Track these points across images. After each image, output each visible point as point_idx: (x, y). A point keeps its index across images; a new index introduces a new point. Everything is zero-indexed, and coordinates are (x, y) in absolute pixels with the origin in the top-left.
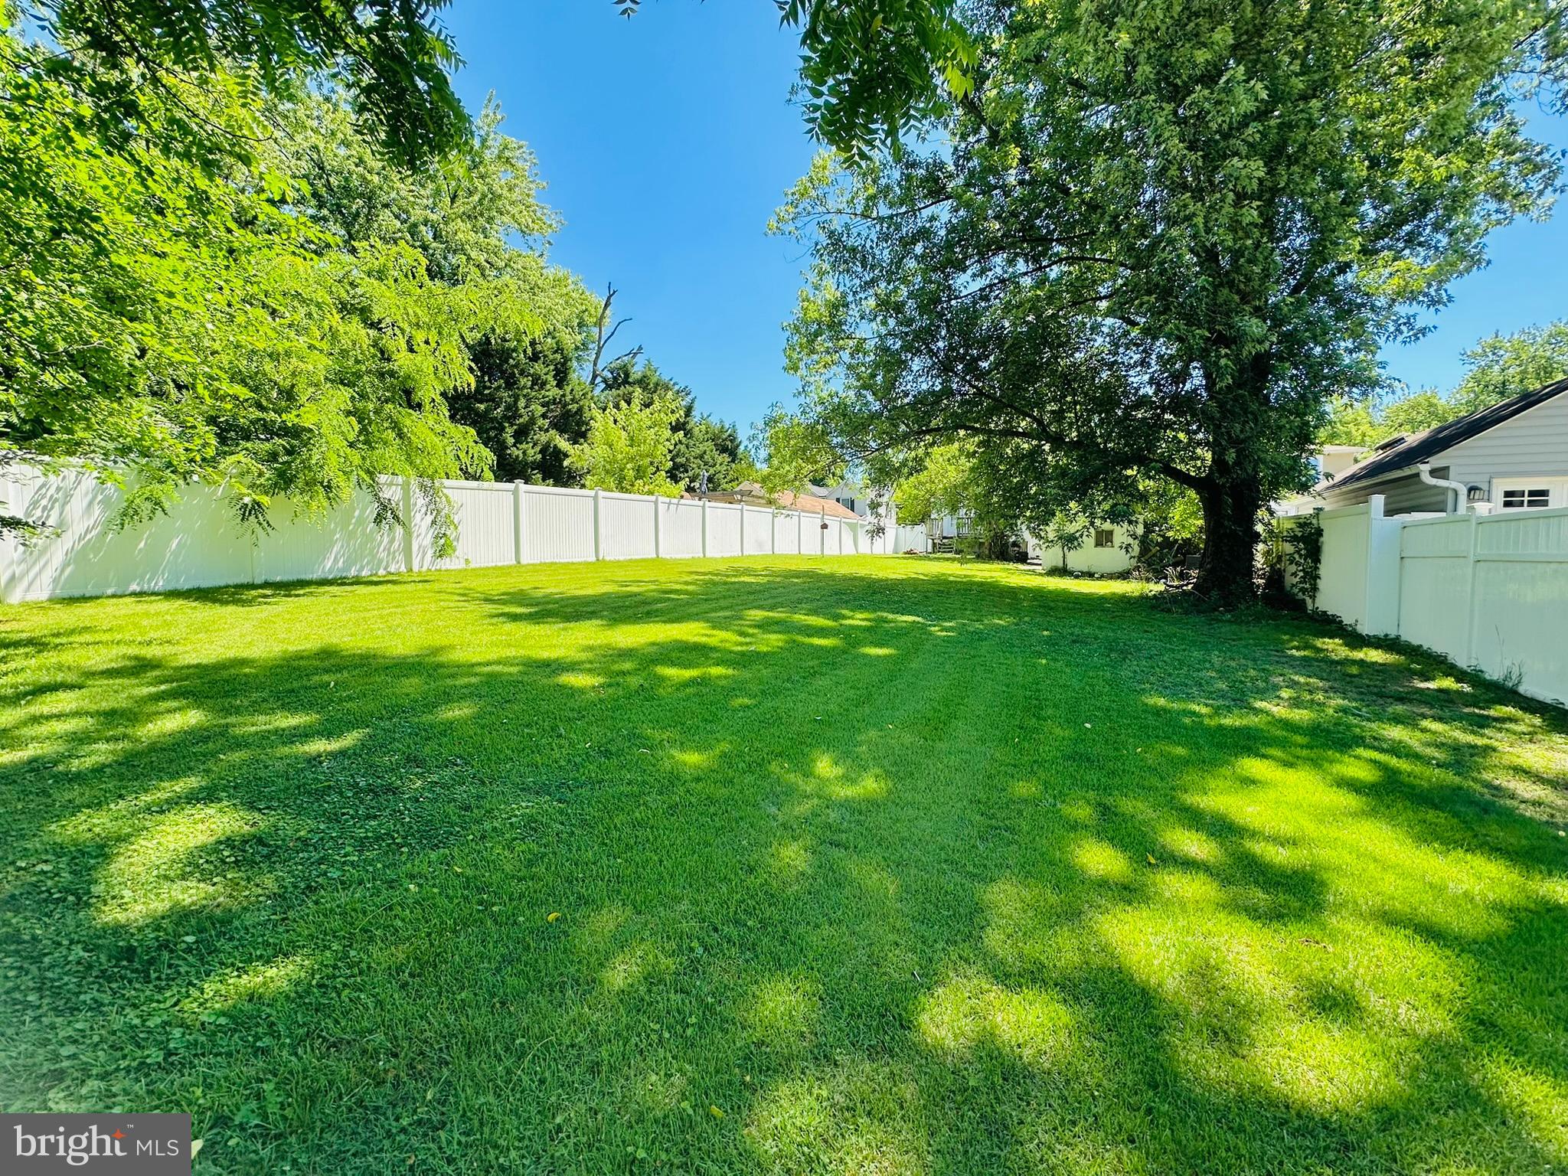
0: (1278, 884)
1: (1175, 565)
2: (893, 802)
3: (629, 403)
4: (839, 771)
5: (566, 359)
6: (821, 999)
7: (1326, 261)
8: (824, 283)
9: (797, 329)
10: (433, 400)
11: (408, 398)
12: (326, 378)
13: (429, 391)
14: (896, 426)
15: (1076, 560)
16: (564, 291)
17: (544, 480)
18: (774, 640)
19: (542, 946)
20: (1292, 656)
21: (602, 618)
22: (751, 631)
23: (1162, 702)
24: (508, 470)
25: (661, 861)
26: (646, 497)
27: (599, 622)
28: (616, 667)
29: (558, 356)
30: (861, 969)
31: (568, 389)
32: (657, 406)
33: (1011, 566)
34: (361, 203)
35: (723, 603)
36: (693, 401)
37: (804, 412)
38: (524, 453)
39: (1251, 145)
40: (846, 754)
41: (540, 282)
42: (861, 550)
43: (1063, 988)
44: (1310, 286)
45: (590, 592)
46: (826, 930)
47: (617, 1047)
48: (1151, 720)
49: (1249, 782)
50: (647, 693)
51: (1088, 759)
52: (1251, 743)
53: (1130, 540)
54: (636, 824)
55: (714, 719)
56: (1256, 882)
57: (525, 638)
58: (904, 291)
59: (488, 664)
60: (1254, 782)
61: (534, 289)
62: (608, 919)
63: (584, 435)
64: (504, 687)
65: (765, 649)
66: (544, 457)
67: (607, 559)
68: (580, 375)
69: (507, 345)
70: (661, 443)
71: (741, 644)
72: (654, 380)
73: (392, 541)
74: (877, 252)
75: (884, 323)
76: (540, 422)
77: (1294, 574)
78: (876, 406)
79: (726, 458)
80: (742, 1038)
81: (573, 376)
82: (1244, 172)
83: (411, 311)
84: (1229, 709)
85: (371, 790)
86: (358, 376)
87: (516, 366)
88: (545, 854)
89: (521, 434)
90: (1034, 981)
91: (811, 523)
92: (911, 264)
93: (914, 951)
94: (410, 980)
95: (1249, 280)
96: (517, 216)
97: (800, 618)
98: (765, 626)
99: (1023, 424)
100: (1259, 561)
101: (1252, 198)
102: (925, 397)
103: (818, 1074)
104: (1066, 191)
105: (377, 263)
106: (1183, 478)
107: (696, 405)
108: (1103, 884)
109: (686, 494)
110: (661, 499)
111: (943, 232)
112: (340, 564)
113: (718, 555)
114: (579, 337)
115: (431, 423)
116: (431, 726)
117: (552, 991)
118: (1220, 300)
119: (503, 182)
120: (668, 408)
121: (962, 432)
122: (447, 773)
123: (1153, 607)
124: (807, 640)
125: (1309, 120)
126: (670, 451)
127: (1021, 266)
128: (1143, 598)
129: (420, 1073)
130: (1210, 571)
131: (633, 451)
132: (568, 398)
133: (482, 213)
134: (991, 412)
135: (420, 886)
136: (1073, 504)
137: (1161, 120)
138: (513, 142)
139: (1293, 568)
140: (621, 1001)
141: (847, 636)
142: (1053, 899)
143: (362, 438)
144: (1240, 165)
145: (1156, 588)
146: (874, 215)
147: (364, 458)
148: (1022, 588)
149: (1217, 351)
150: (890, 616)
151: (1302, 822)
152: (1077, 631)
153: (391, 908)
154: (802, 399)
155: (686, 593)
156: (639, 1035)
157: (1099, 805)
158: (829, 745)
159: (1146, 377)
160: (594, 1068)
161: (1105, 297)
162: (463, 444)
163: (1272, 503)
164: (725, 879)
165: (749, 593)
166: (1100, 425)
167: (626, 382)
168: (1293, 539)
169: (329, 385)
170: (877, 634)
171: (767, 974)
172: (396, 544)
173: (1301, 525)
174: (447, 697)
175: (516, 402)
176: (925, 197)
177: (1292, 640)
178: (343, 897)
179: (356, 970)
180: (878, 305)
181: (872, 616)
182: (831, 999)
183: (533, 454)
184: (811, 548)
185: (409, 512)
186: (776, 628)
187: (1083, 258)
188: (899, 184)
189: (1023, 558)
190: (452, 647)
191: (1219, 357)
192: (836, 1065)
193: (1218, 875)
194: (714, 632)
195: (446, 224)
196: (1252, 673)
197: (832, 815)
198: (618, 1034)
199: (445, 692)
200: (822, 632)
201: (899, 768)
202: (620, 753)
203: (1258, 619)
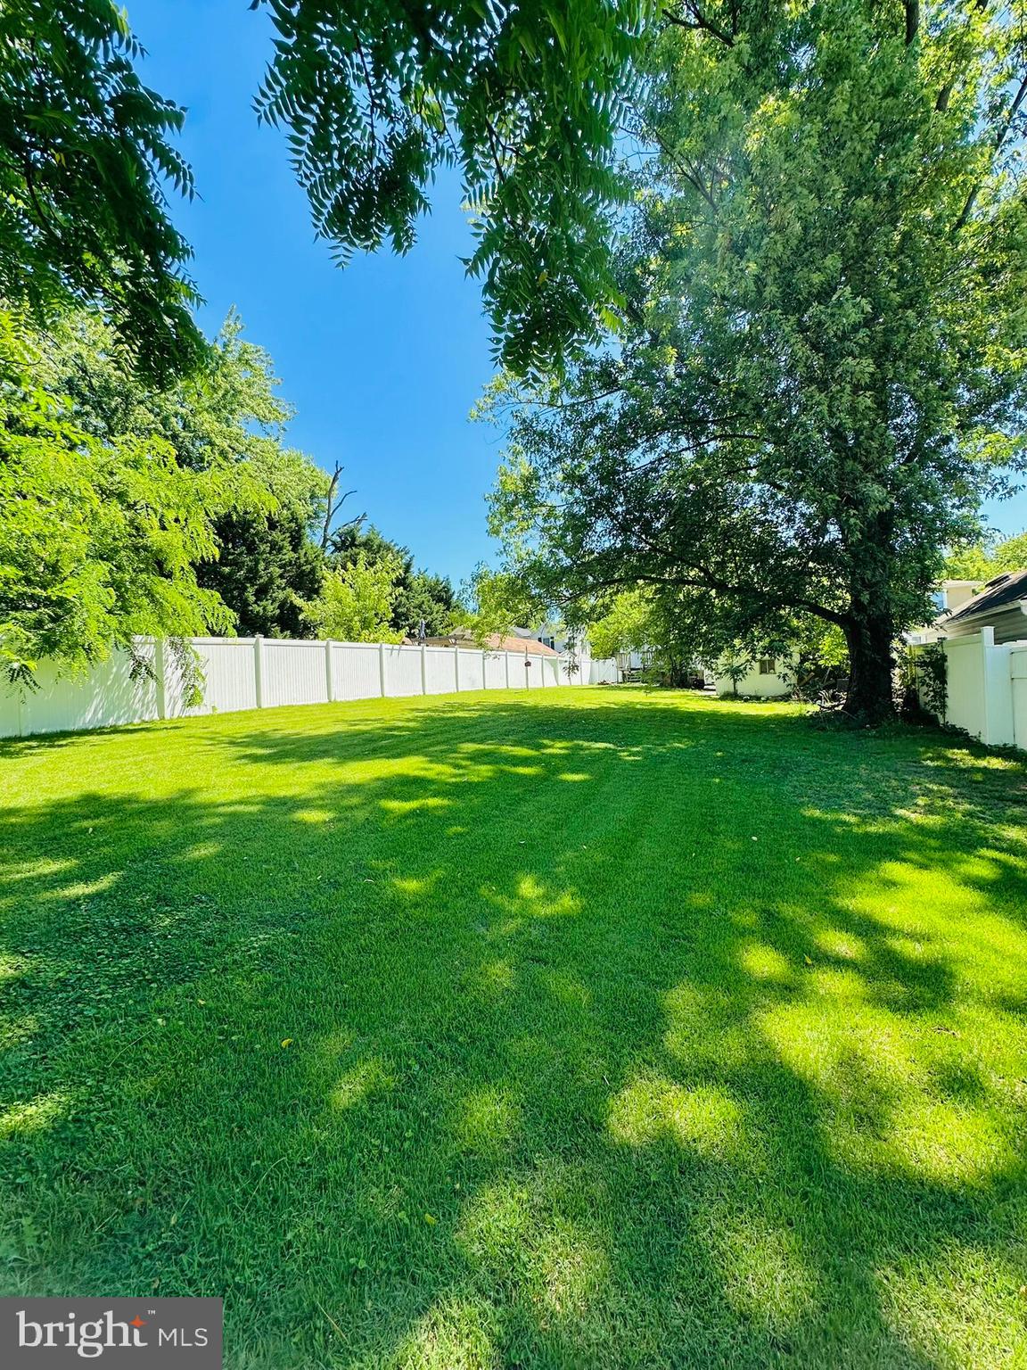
0: (915, 977)
1: (827, 688)
2: (587, 918)
3: (355, 564)
4: (540, 891)
5: (300, 527)
6: (523, 1107)
7: (930, 435)
8: (519, 460)
9: (498, 500)
10: (183, 569)
11: (160, 567)
12: (87, 555)
13: (179, 561)
14: (585, 579)
15: (744, 687)
16: (298, 470)
17: (282, 631)
18: (485, 771)
19: (276, 1071)
20: (927, 766)
21: (333, 756)
22: (464, 763)
23: (817, 813)
24: (250, 625)
25: (383, 984)
26: (372, 645)
27: (330, 760)
28: (345, 803)
29: (293, 525)
30: (558, 1076)
31: (302, 552)
32: (379, 566)
33: (690, 692)
34: (120, 400)
35: (440, 738)
36: (411, 559)
37: (505, 570)
38: (264, 609)
39: (862, 347)
40: (546, 875)
41: (276, 463)
42: (561, 683)
43: (732, 1084)
44: (921, 455)
45: (323, 732)
46: (528, 1042)
47: (341, 1164)
48: (808, 830)
49: (890, 884)
50: (373, 825)
51: (755, 870)
52: (892, 848)
53: (787, 671)
54: (362, 950)
55: (432, 847)
56: (896, 977)
57: (265, 778)
58: (586, 466)
59: (231, 804)
60: (894, 884)
61: (271, 469)
62: (336, 1042)
63: (317, 591)
64: (245, 826)
65: (476, 779)
66: (282, 612)
67: (338, 700)
68: (312, 539)
69: (248, 517)
70: (383, 597)
71: (455, 776)
72: (377, 542)
73: (146, 694)
74: (563, 435)
75: (571, 493)
76: (278, 581)
77: (926, 694)
78: (567, 562)
79: (441, 606)
80: (454, 1148)
81: (306, 541)
82: (857, 369)
83: (163, 495)
84: (874, 817)
85: (124, 930)
86: (116, 551)
87: (256, 534)
88: (279, 984)
89: (262, 592)
90: (707, 1078)
91: (516, 662)
92: (592, 443)
93: (603, 1056)
94: (157, 1110)
95: (868, 452)
96: (256, 408)
97: (507, 749)
98: (476, 758)
99: (692, 573)
100: (897, 683)
101: (867, 388)
102: (608, 554)
103: (519, 1178)
104: (716, 382)
105: (132, 454)
106: (829, 616)
107: (414, 562)
108: (767, 985)
109: (407, 640)
110: (385, 646)
111: (616, 418)
112: (100, 715)
113: (435, 692)
114: (311, 508)
115: (180, 588)
116: (180, 866)
117: (285, 1112)
118: (847, 470)
119: (243, 380)
120: (388, 569)
121: (641, 582)
122: (194, 910)
123: (811, 726)
124: (514, 769)
125: (907, 325)
126: (391, 604)
127: (683, 442)
128: (802, 718)
129: (165, 1199)
130: (858, 694)
131: (359, 605)
132: (303, 560)
133: (224, 406)
134: (664, 564)
135: (167, 1019)
136: (737, 642)
137: (788, 329)
138: (251, 346)
139: (925, 689)
140: (346, 1119)
141: (548, 764)
142: (724, 1000)
143: (119, 604)
144: (854, 363)
145: (812, 708)
146: (559, 404)
147: (121, 622)
148: (699, 713)
149: (847, 511)
150: (586, 744)
151: (933, 917)
152: (745, 751)
153: (141, 1042)
154: (504, 558)
155: (408, 729)
156: (361, 1151)
157: (764, 911)
158: (531, 867)
159: (792, 533)
160: (322, 1184)
161: (755, 467)
162: (209, 606)
163: (904, 634)
164: (439, 999)
165: (465, 728)
166: (756, 572)
167: (353, 544)
168: (923, 664)
169: (90, 560)
170: (573, 761)
171: (475, 1086)
172: (150, 696)
173: (928, 653)
174: (195, 837)
175: (257, 564)
176: (601, 388)
177: (926, 752)
178: (97, 1034)
179: (108, 1104)
180: (564, 478)
181: (569, 744)
182: (532, 1107)
183: (272, 609)
184: (516, 682)
185: (162, 666)
186: (486, 759)
187: (734, 436)
188: (578, 379)
189: (700, 685)
190: (200, 789)
191: (849, 516)
192: (535, 1168)
193: (864, 972)
194: (432, 766)
195: (194, 416)
196: (894, 783)
197: (534, 932)
198: (343, 1151)
199: (192, 834)
200: (525, 761)
201: (592, 884)
202: (347, 884)
203: (898, 734)
